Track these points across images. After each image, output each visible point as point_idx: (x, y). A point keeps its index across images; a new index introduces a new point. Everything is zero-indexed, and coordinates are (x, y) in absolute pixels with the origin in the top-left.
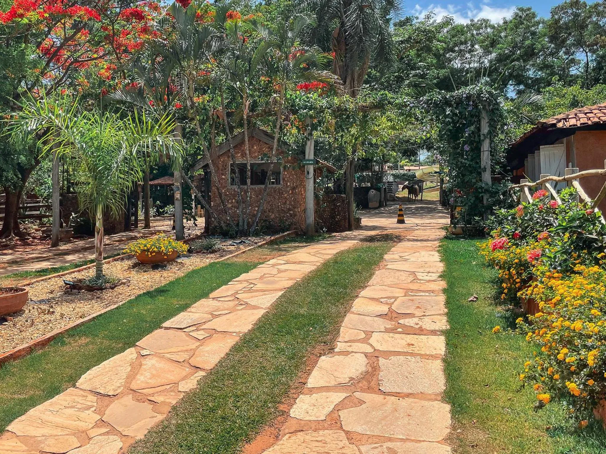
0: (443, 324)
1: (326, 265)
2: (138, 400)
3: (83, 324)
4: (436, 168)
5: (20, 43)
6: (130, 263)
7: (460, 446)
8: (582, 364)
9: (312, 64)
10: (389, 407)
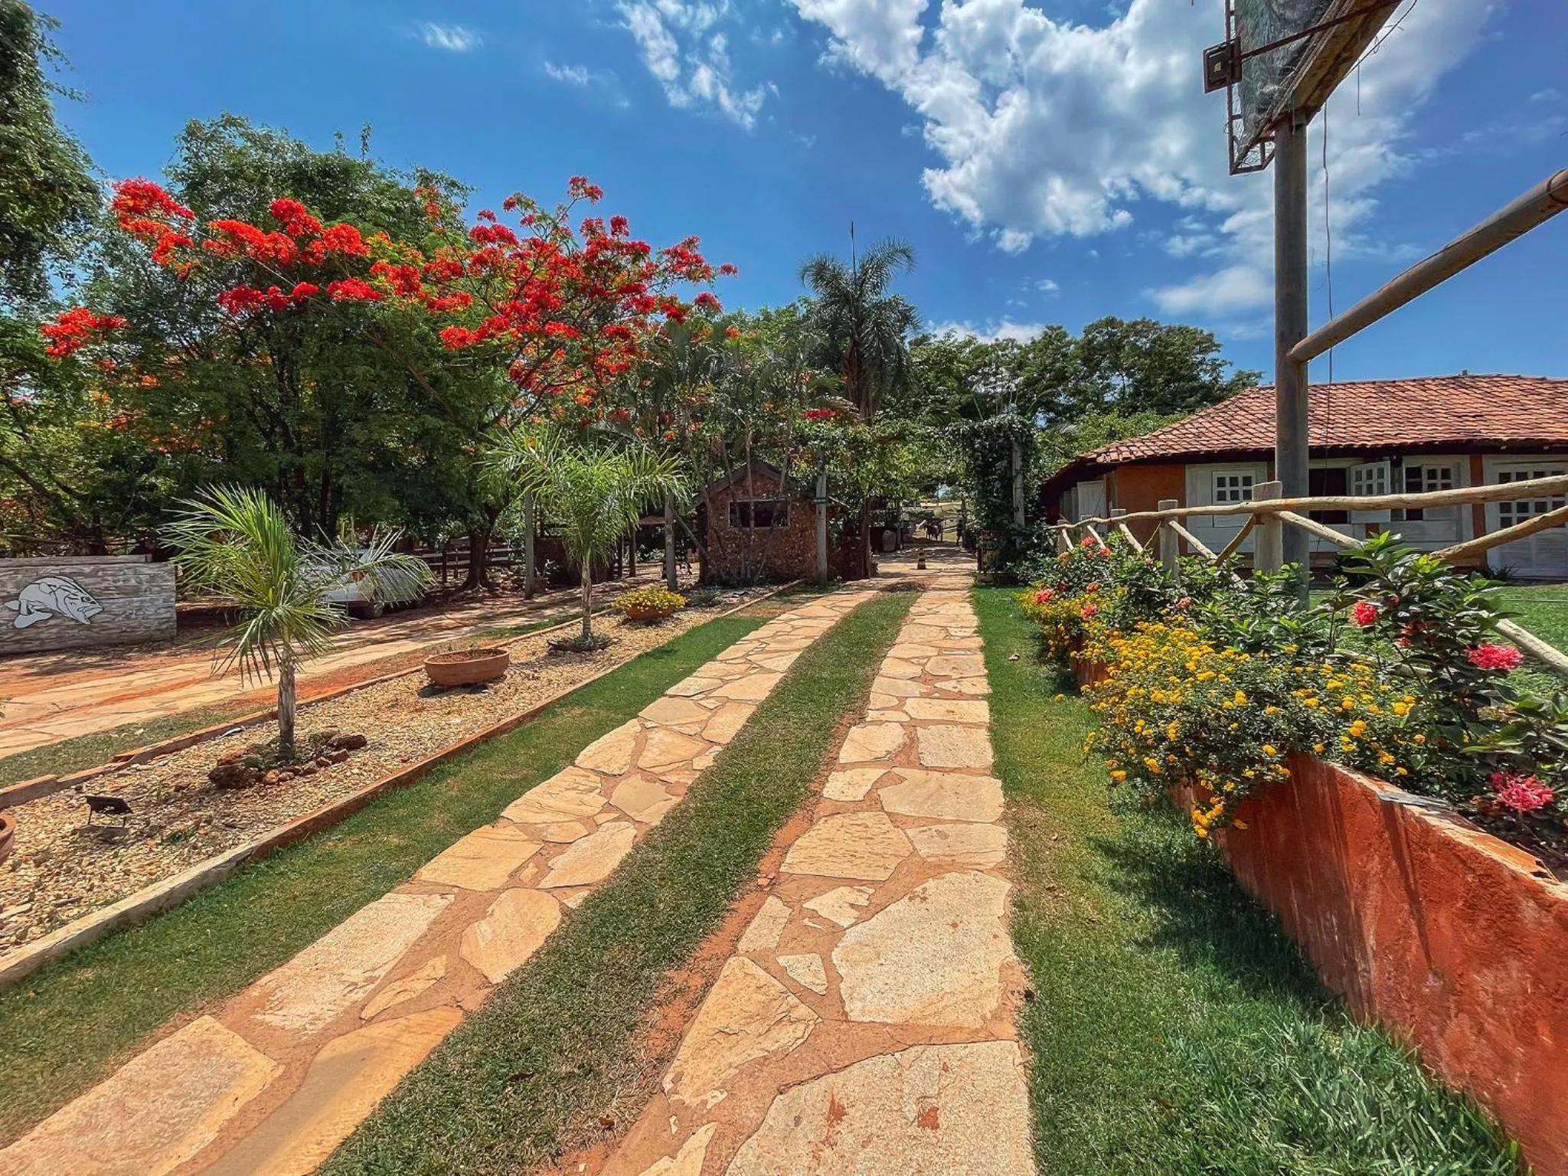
0: (983, 687)
1: (846, 620)
2: (648, 781)
3: (575, 691)
4: (957, 505)
5: (488, 366)
6: (620, 618)
7: (1016, 827)
8: (1161, 738)
9: (822, 389)
10: (932, 785)
